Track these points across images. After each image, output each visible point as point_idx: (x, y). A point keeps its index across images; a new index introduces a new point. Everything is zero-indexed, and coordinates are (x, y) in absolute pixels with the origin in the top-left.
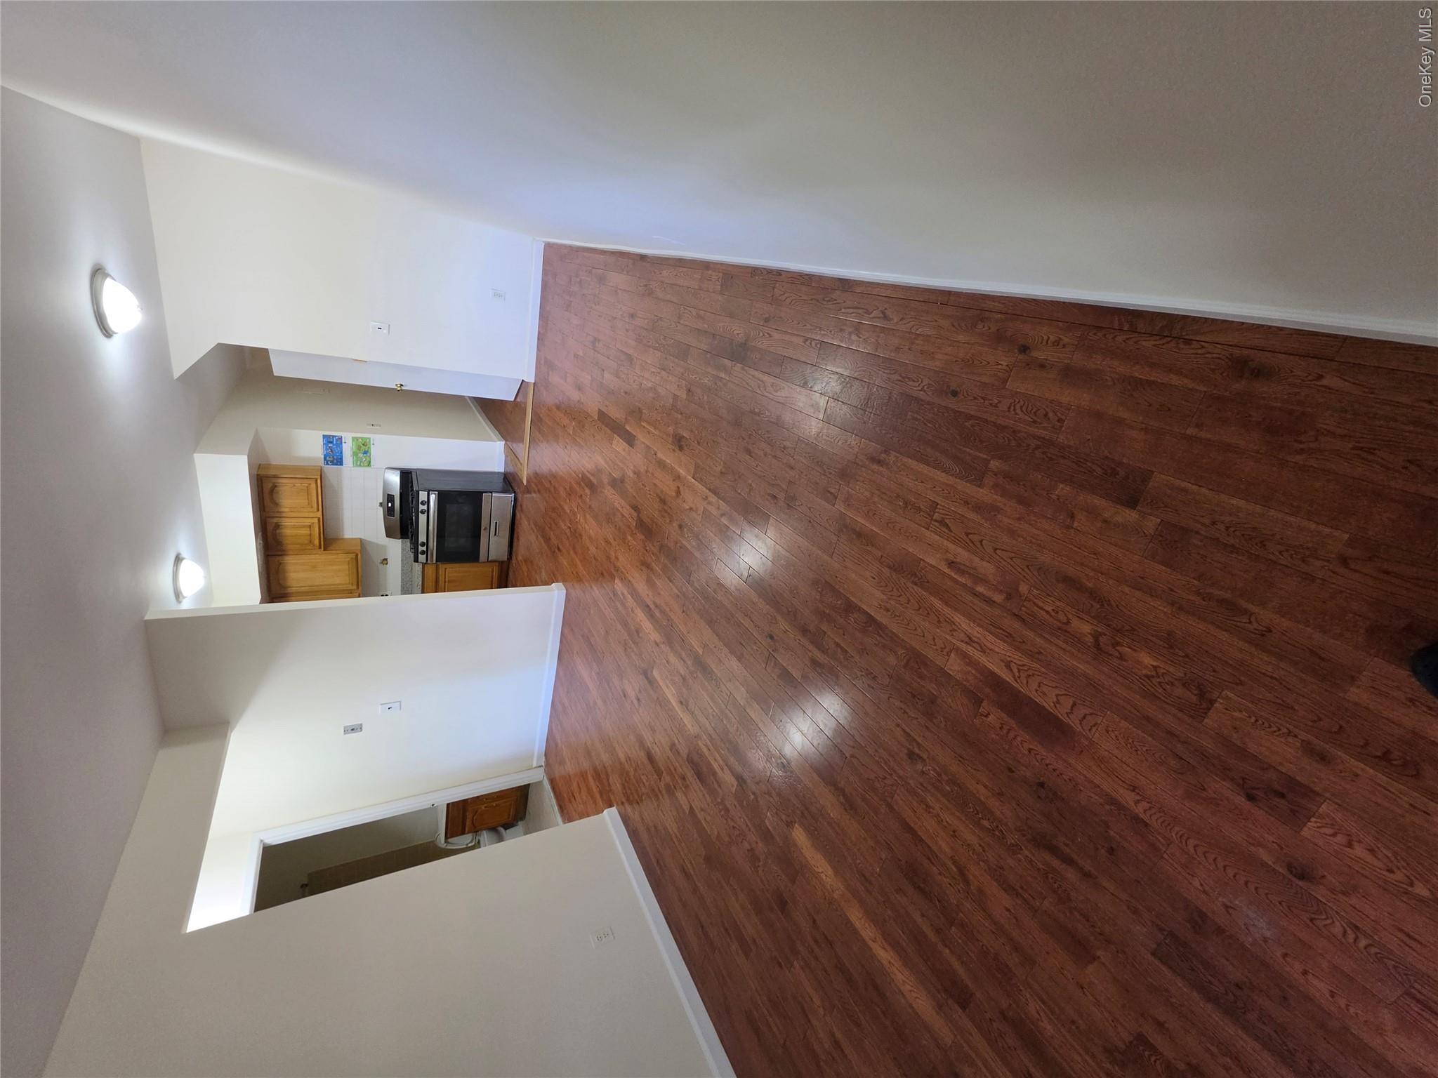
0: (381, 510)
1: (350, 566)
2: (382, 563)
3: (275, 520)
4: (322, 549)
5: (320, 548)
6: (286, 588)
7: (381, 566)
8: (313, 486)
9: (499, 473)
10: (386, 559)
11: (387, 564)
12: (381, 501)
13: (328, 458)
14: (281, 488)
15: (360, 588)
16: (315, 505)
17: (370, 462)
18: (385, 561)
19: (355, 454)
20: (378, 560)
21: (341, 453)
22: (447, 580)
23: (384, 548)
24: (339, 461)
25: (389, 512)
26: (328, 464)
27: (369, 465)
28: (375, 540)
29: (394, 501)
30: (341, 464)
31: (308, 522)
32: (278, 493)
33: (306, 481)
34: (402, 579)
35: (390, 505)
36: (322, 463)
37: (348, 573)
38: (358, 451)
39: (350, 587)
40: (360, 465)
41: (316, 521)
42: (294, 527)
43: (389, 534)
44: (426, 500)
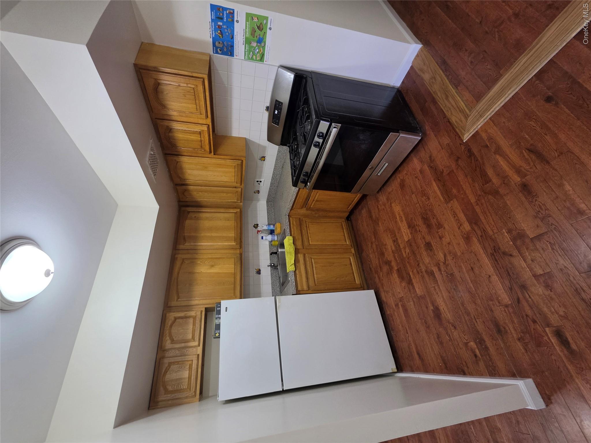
0: (266, 114)
1: (236, 169)
2: (260, 159)
3: (166, 123)
4: (213, 153)
5: (210, 152)
6: (185, 180)
7: (259, 162)
8: (201, 88)
9: (393, 88)
10: (264, 157)
11: (264, 160)
12: (268, 105)
13: (217, 43)
14: (165, 87)
15: (243, 185)
16: (204, 111)
17: (263, 55)
18: (263, 158)
19: (248, 42)
20: (257, 156)
21: (232, 38)
22: (315, 199)
23: (264, 148)
24: (229, 51)
25: (274, 119)
26: (217, 52)
27: (262, 59)
28: (257, 141)
29: (281, 109)
30: (232, 54)
31: (198, 128)
32: (162, 92)
33: (192, 80)
34: (274, 173)
35: (276, 112)
36: (210, 50)
37: (234, 175)
38: (252, 38)
39: (235, 184)
40: (252, 59)
41: (205, 128)
42: (185, 132)
43: (270, 139)
44: (325, 132)
